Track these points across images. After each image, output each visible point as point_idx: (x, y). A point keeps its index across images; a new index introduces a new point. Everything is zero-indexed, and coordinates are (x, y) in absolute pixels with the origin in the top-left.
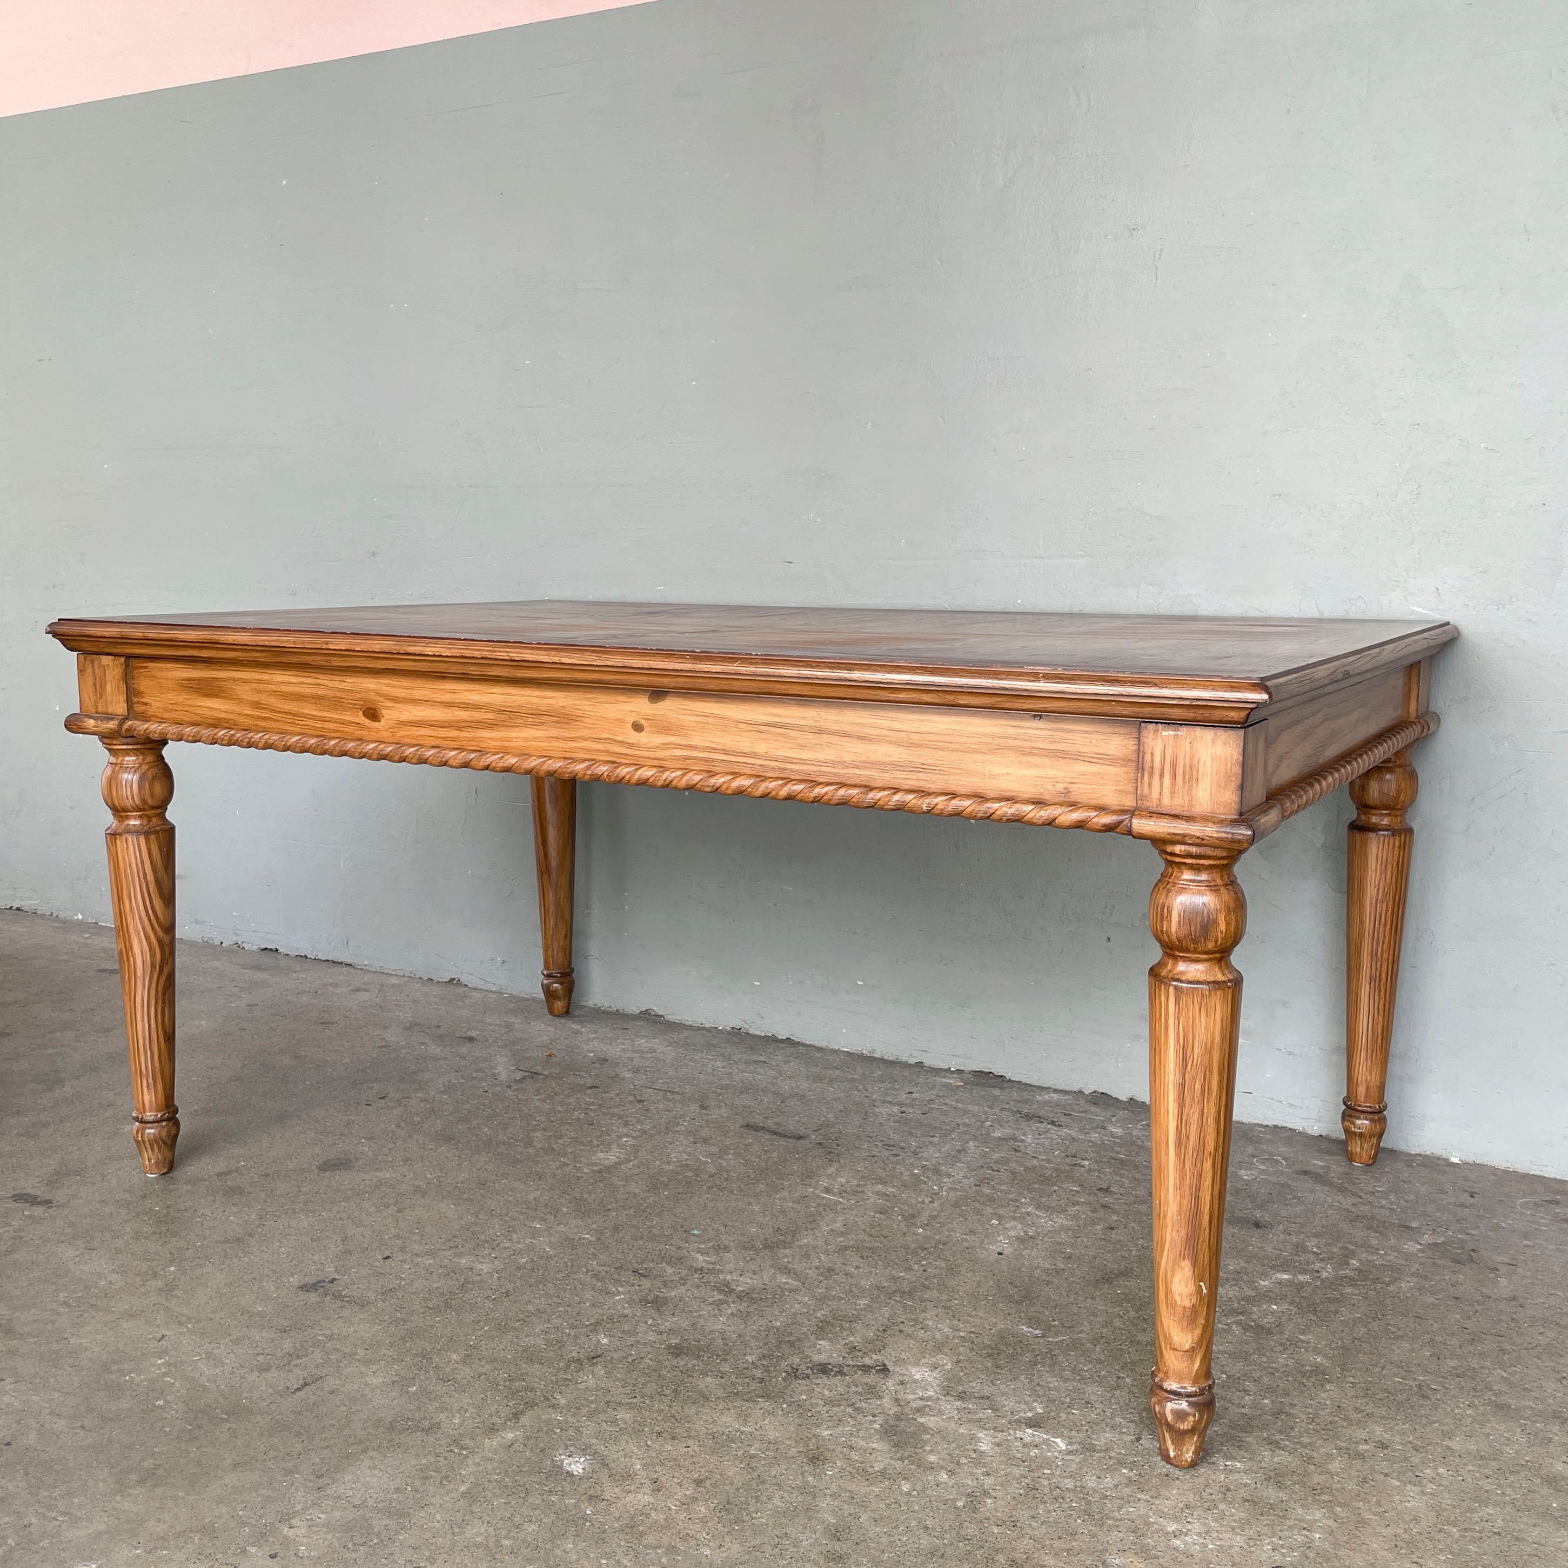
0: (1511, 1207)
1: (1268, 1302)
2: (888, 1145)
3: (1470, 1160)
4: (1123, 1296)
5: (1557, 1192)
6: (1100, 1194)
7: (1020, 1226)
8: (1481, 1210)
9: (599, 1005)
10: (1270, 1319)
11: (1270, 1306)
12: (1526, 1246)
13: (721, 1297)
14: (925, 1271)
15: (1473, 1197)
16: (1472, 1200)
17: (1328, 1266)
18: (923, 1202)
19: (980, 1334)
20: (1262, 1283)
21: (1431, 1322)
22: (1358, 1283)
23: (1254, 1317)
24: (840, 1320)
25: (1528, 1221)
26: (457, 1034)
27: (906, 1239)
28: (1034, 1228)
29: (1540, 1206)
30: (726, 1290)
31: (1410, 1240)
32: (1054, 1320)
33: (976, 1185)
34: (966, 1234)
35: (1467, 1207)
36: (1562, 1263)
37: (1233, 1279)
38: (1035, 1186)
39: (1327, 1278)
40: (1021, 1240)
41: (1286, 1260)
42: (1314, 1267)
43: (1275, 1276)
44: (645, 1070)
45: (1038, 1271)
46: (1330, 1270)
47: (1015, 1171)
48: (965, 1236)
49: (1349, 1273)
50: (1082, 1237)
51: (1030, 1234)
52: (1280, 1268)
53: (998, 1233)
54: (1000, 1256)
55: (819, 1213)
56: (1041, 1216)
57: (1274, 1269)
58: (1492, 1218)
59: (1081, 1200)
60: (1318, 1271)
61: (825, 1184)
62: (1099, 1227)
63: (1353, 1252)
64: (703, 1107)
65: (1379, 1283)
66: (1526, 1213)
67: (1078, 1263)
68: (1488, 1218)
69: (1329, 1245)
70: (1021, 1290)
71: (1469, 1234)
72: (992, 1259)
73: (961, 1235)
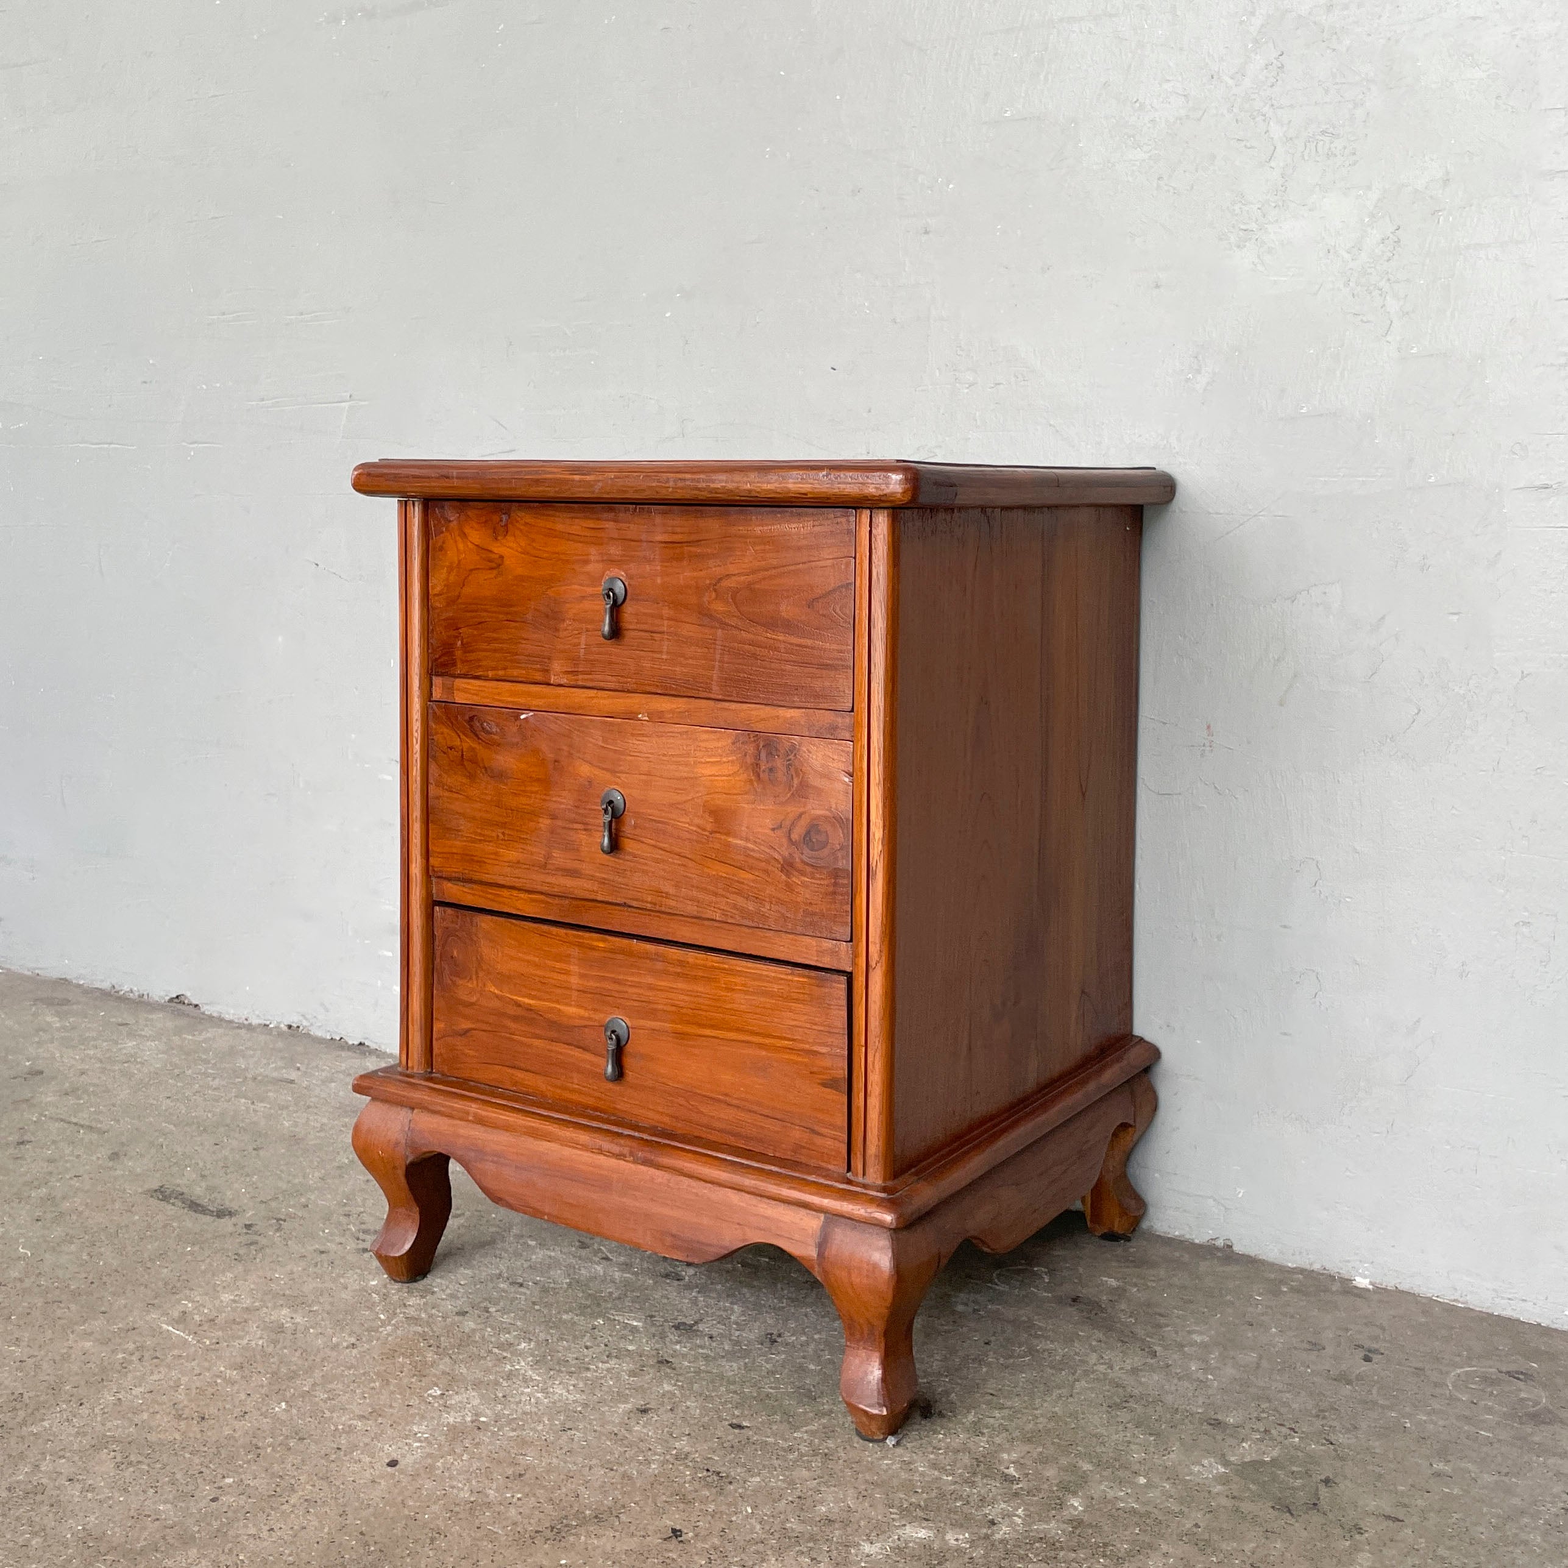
0: (1436, 1385)
3: (1390, 1283)
5: (1535, 1355)
6: (673, 1336)
7: (476, 1402)
8: (1374, 1391)
9: (117, 988)
12: (1438, 1474)
14: (214, 1500)
15: (1367, 1359)
16: (1365, 1367)
17: (1020, 1511)
18: (337, 1346)
20: (867, 1548)
22: (1062, 1554)
25: (1458, 1418)
27: (238, 1424)
28: (499, 1407)
29: (1493, 1382)
31: (1208, 1452)
33: (458, 1314)
34: (362, 1417)
35: (1349, 1382)
36: (1499, 1516)
37: (812, 1538)
38: (565, 1317)
39: (1001, 1541)
40: (456, 1433)
41: (942, 1495)
42: (989, 1511)
43: (900, 1532)
44: (86, 1091)
45: (435, 1508)
46: (1019, 1521)
47: (552, 1285)
48: (355, 1422)
49: (1053, 1528)
50: (577, 1429)
51: (483, 1419)
52: (920, 1513)
53: (423, 1417)
54: (389, 1469)
55: (124, 1365)
56: (533, 1380)
57: (908, 1514)
58: (1391, 1408)
59: (630, 1348)
60: (993, 1523)
61: (190, 1305)
62: (623, 1407)
63: (1084, 1478)
64: (114, 1156)
65: (1104, 1556)
66: (1459, 1400)
67: (527, 1489)
68: (1383, 1407)
69: (1044, 1460)
70: (369, 1553)
71: (1332, 1444)
72: (367, 1475)
73: (350, 1419)
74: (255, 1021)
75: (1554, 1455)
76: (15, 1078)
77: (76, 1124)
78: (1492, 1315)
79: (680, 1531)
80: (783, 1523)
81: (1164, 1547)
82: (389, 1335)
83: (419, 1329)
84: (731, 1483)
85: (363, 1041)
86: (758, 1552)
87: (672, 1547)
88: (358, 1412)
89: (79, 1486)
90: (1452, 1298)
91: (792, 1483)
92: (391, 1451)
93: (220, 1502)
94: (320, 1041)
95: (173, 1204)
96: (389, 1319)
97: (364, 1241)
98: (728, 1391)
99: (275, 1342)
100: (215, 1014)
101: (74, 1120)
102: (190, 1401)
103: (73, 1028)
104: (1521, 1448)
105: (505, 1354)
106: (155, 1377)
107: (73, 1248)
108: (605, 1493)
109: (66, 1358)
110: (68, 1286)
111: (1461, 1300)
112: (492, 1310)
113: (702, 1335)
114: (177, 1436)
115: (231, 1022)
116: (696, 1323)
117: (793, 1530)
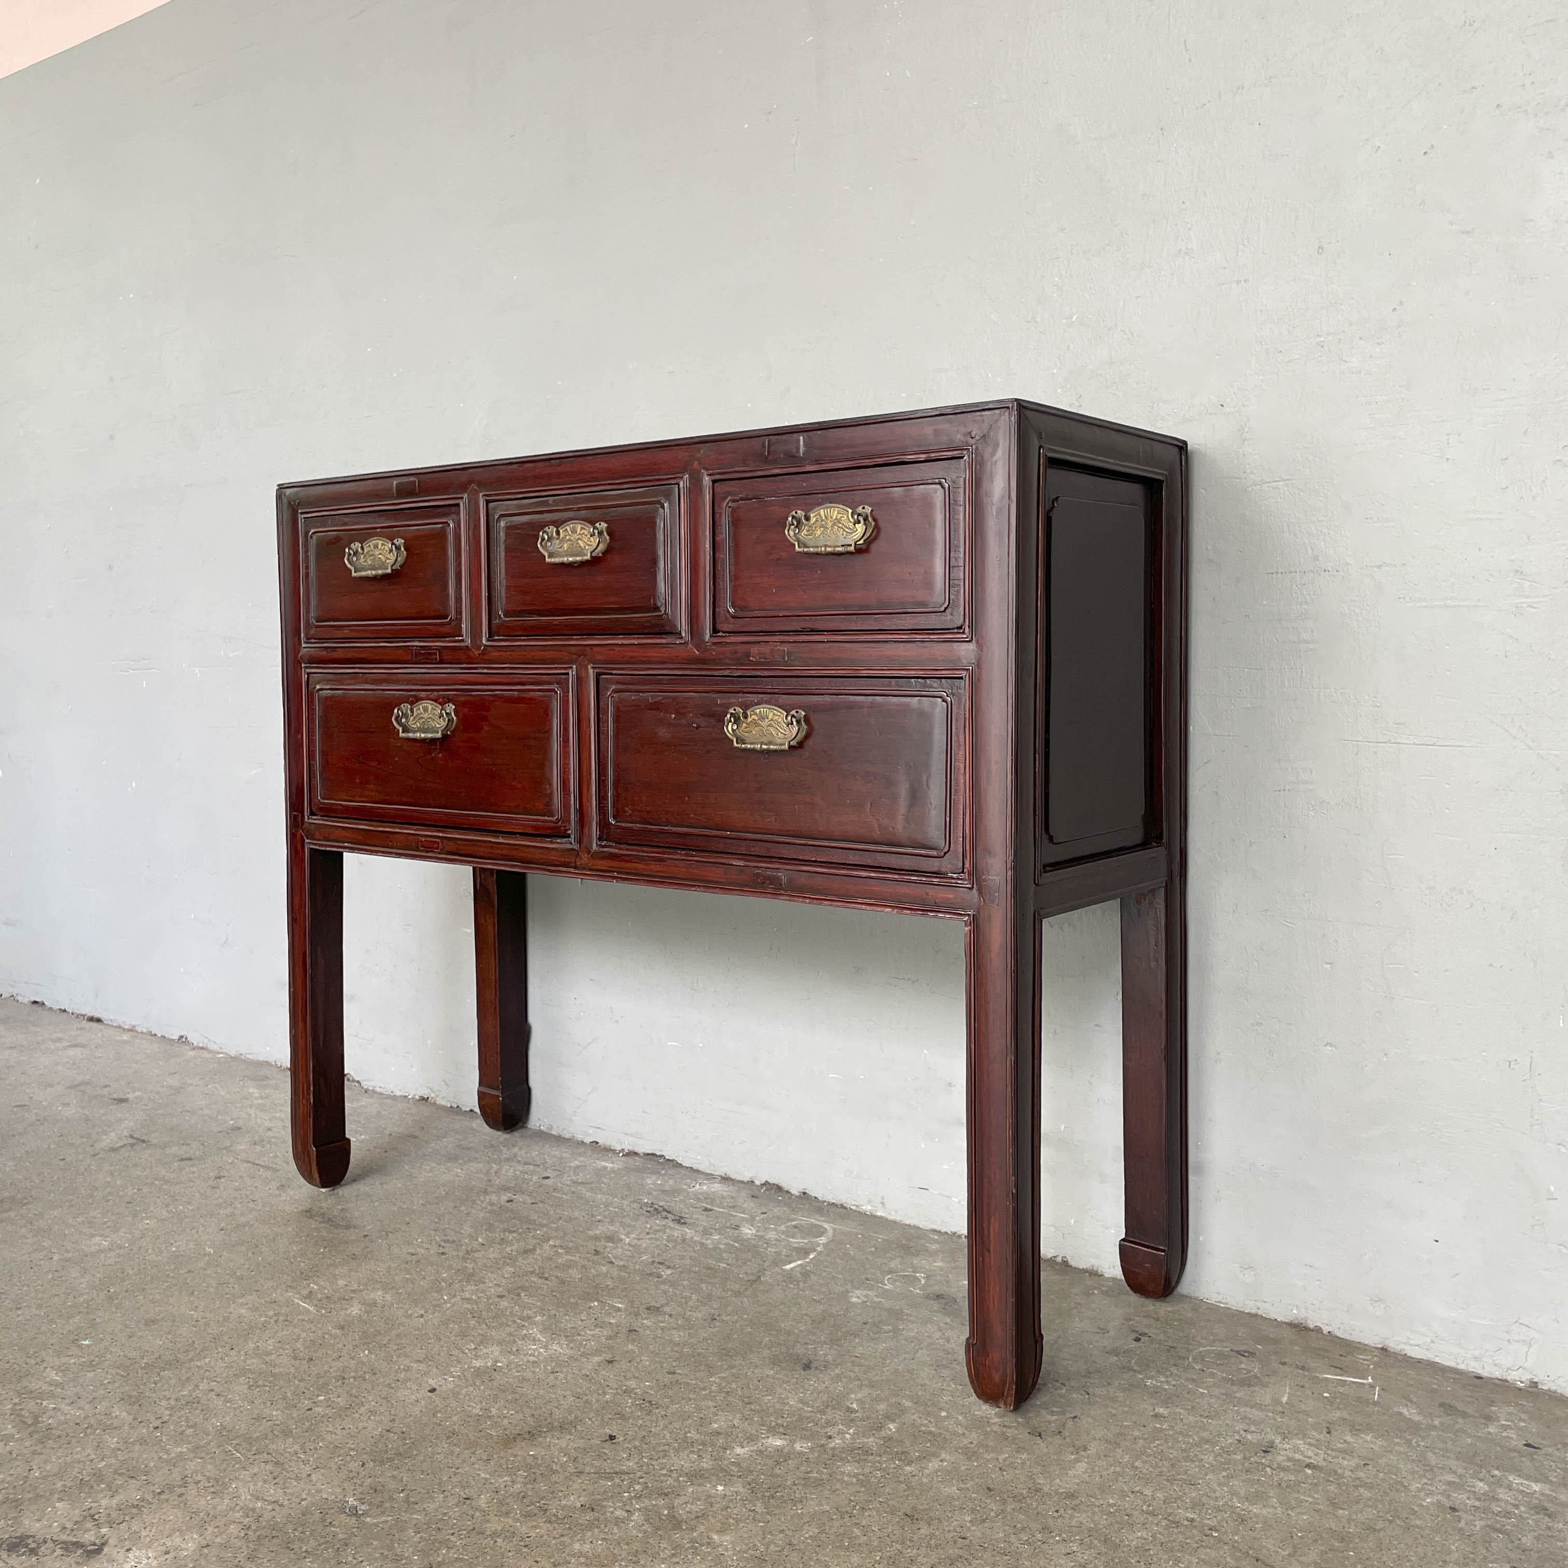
0: (1180, 1358)
1: (719, 1479)
2: (447, 1241)
4: (530, 1460)
5: (1262, 1338)
6: (643, 1314)
7: (497, 1354)
8: (1133, 1361)
10: (699, 1506)
11: (715, 1486)
13: (14, 1431)
14: (310, 1409)
15: (1137, 1340)
16: (1133, 1345)
17: (851, 1431)
19: (282, 1505)
20: (739, 1450)
21: (922, 1524)
22: (871, 1458)
23: (676, 1502)
24: (120, 1475)
25: (1187, 1379)
26: (115, 1096)
27: (334, 1364)
28: (512, 1357)
29: (1223, 1358)
30: (30, 1421)
32: (403, 1490)
33: (499, 1296)
34: (418, 1361)
35: (1118, 1355)
37: (703, 1444)
38: (572, 1300)
39: (833, 1449)
40: (479, 1372)
41: (800, 1419)
42: (830, 1431)
43: (764, 1441)
44: (269, 1142)
45: (455, 1418)
46: (848, 1436)
47: (568, 1279)
48: (412, 1364)
49: (871, 1442)
50: (562, 1372)
51: (499, 1364)
52: (781, 1430)
53: (459, 1362)
54: (429, 1394)
55: (264, 1326)
56: (539, 1340)
57: (773, 1430)
58: (1139, 1372)
59: (612, 1321)
60: (830, 1437)
61: (316, 1287)
62: (596, 1359)
63: (903, 1411)
64: (282, 1187)
65: (900, 1460)
66: (1193, 1368)
67: (518, 1409)
68: (1135, 1371)
69: (877, 1400)
70: (405, 1444)
71: (1088, 1394)
72: (414, 1397)
73: (410, 1362)
74: (398, 1093)
75: (1247, 1406)
76: (220, 1132)
77: (258, 1165)
78: (1244, 1312)
79: (615, 1436)
80: (686, 1433)
81: (943, 1456)
82: (448, 1309)
83: (469, 1306)
84: (657, 1408)
85: (472, 1108)
86: (664, 1451)
87: (606, 1446)
88: (416, 1358)
89: (222, 1399)
90: (1217, 1300)
91: (699, 1409)
92: (433, 1383)
93: (313, 1411)
94: (444, 1108)
95: (316, 1221)
96: (450, 1299)
97: (443, 1247)
98: (672, 1351)
99: (368, 1312)
100: (371, 1088)
101: (257, 1162)
102: (306, 1348)
103: (267, 1097)
104: (1224, 1400)
105: (523, 1323)
106: (285, 1333)
107: (243, 1248)
108: (570, 1413)
109: (226, 1319)
110: (235, 1274)
111: (1223, 1301)
112: (523, 1295)
113: (665, 1313)
114: (292, 1370)
115: (381, 1094)
116: (662, 1306)
117: (692, 1438)
